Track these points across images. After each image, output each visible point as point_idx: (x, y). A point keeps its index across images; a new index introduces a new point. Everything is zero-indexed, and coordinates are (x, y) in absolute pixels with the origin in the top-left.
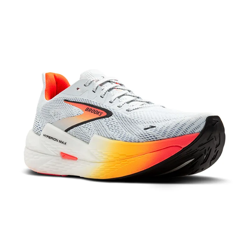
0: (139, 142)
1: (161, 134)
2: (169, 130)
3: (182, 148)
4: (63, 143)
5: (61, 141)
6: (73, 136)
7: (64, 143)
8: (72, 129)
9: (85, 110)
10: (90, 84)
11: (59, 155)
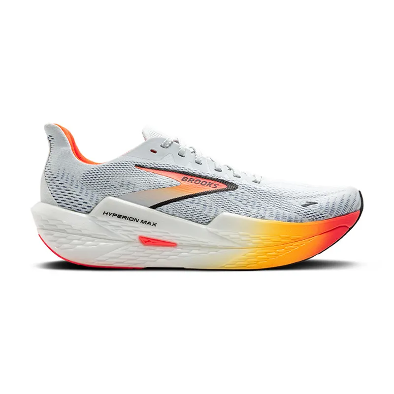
0: (301, 221)
1: (329, 211)
2: (336, 207)
3: (348, 227)
4: (149, 223)
5: (146, 221)
6: (170, 214)
7: (152, 224)
8: (167, 205)
9: (182, 180)
10: (170, 145)
11: (137, 240)
